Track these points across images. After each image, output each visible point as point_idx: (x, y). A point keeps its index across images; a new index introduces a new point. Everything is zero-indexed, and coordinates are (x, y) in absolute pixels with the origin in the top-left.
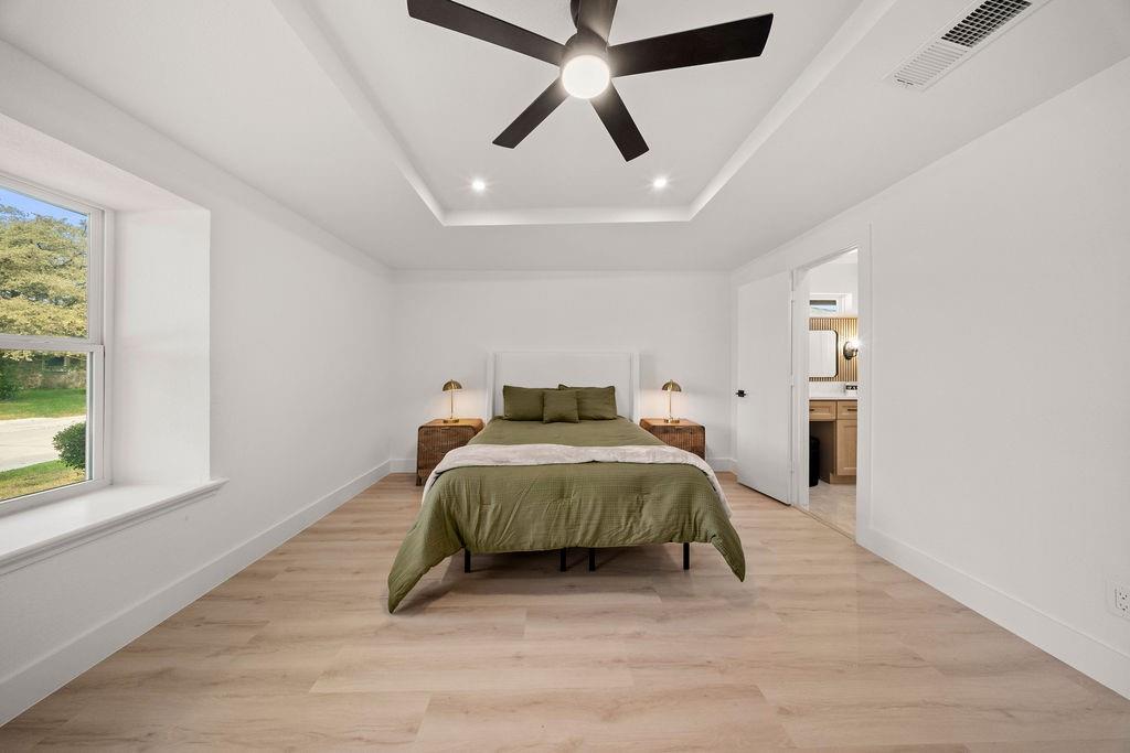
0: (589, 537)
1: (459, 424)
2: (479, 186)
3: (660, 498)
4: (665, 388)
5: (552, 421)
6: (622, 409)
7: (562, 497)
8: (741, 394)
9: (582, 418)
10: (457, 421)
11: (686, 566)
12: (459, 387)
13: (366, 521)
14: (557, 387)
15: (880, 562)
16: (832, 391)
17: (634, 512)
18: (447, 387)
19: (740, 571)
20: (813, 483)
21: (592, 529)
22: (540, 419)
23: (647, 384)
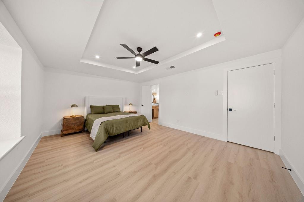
0: (131, 128)
1: (76, 117)
2: (97, 57)
3: (141, 121)
4: (130, 105)
5: (107, 113)
6: (121, 110)
7: (127, 123)
8: (142, 105)
9: (114, 112)
10: (75, 116)
11: (141, 131)
12: (77, 106)
13: (57, 146)
14: (105, 105)
15: (161, 126)
16: (153, 104)
17: (138, 123)
18: (73, 106)
19: (150, 129)
20: (152, 118)
21: (132, 127)
22: (104, 113)
23: (126, 104)
